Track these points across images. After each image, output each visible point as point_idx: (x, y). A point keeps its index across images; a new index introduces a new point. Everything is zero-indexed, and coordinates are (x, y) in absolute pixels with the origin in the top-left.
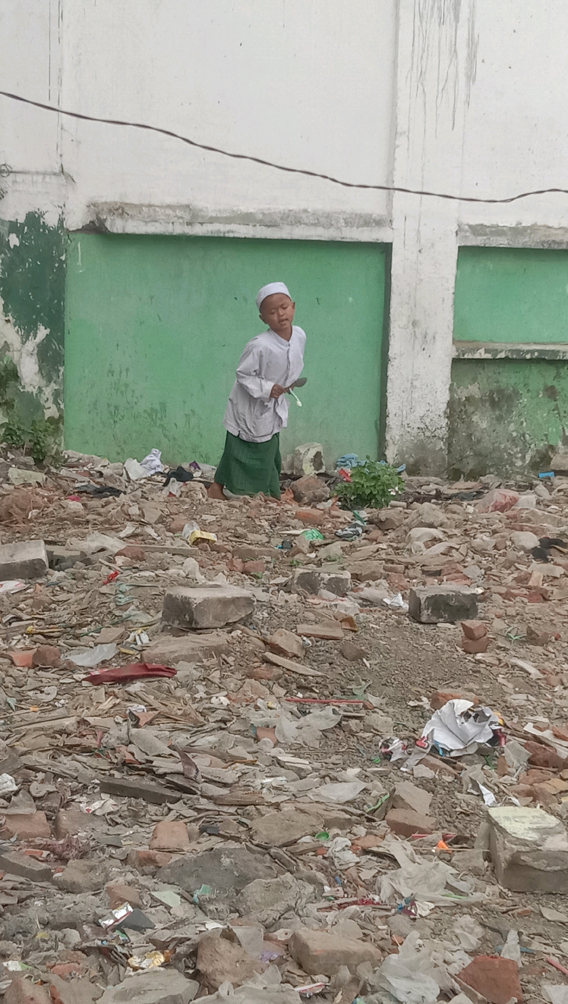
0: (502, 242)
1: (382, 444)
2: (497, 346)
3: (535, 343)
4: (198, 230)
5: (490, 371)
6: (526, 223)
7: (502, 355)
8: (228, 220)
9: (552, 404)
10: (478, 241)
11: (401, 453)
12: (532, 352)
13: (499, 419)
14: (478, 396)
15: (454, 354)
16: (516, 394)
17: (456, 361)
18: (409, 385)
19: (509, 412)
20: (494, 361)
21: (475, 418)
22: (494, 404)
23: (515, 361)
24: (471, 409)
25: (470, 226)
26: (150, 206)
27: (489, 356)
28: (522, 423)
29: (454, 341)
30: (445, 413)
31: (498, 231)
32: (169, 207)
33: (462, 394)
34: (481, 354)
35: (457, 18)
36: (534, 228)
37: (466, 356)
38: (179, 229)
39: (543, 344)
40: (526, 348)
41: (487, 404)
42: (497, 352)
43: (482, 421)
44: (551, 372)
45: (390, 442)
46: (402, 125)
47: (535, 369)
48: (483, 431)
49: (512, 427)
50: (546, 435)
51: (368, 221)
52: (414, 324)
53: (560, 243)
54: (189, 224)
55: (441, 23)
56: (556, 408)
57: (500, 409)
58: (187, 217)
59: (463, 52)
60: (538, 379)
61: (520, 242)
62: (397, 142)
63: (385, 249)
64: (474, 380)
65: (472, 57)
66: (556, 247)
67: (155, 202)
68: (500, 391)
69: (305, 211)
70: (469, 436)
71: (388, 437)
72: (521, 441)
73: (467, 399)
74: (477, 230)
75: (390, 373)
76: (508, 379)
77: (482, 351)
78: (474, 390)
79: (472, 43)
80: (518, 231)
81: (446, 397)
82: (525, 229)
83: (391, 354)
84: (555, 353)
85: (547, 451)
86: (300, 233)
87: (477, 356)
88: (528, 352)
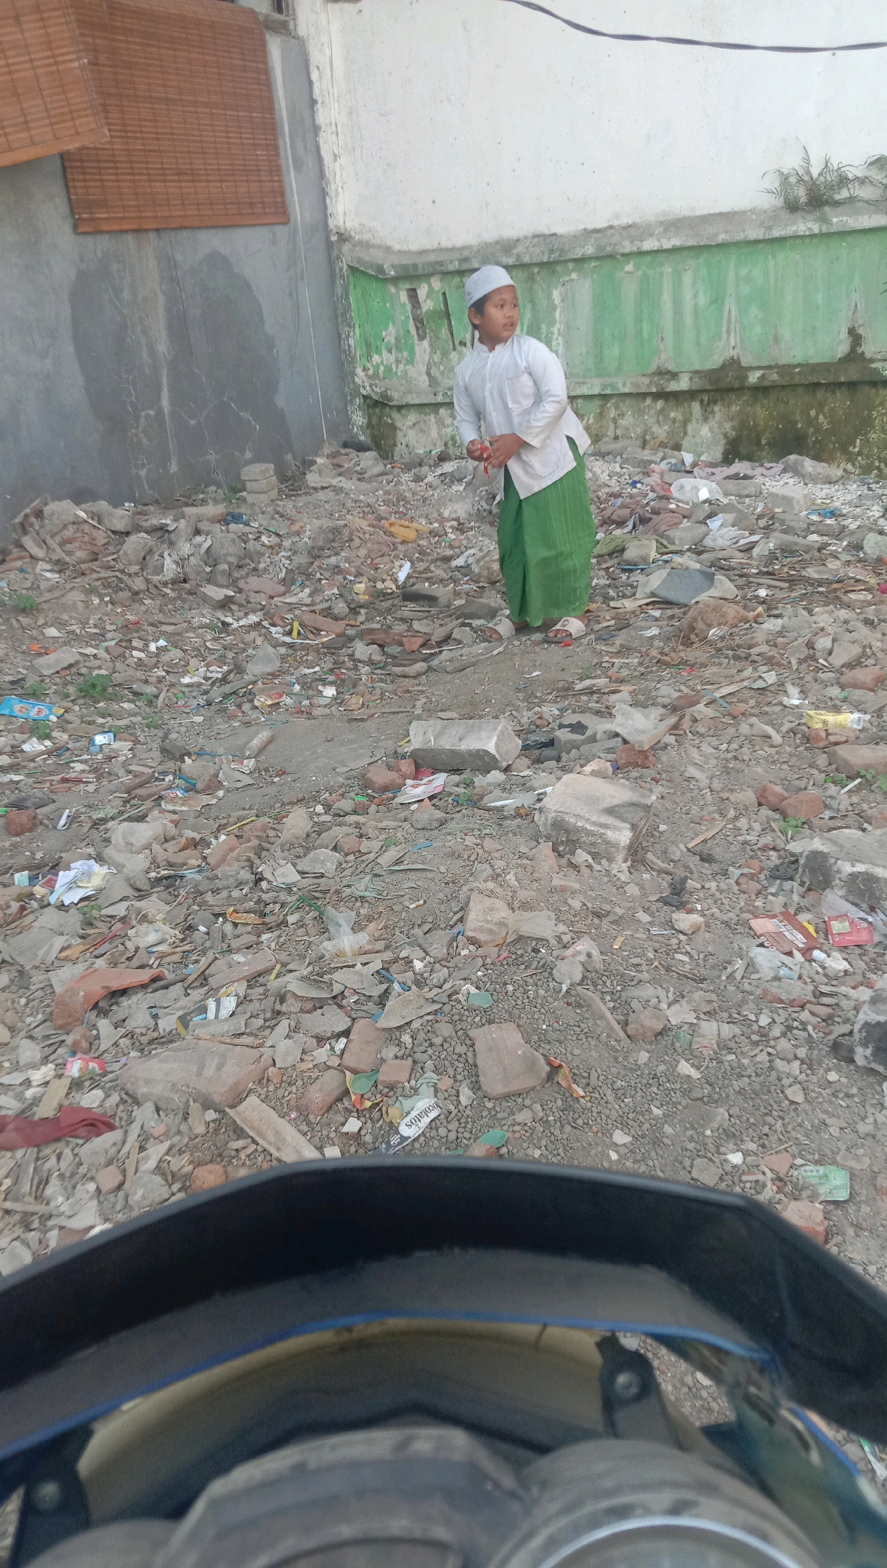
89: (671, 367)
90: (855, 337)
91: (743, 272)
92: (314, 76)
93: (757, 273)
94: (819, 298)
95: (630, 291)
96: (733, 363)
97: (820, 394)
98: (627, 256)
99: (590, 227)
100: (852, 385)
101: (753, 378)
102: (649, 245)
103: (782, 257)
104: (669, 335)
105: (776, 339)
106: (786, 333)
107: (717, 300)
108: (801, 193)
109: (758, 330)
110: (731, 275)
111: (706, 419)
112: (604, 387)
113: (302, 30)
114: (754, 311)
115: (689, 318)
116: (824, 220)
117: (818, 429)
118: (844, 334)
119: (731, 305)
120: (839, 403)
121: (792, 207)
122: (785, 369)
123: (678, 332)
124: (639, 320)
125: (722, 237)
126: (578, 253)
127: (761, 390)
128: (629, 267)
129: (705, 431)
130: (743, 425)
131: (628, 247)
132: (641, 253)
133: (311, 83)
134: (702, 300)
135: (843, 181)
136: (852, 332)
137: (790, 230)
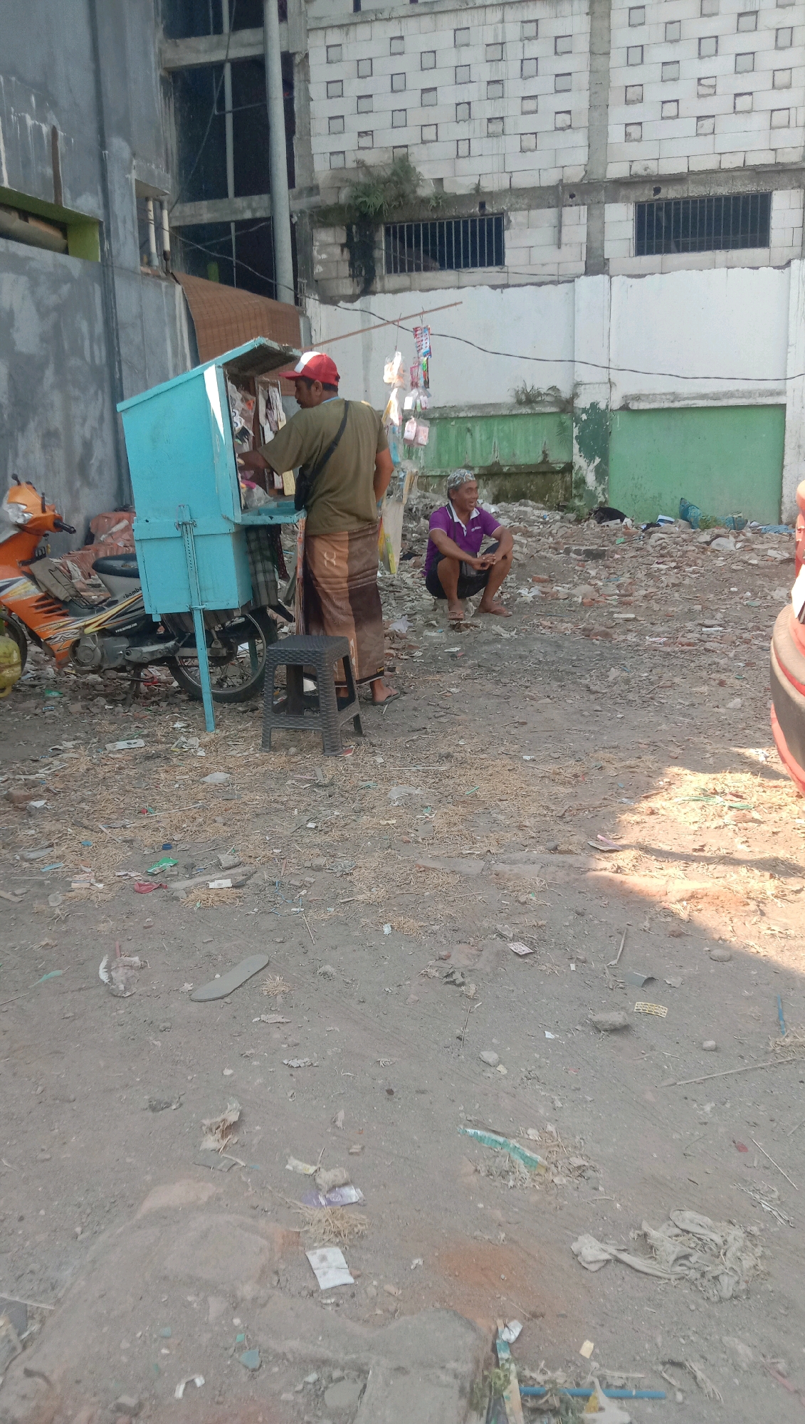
1: (780, 512)
4: (677, 405)
8: (694, 398)
11: (791, 517)
18: (795, 479)
26: (654, 394)
32: (664, 394)
38: (666, 405)
45: (785, 512)
46: (792, 341)
51: (772, 393)
52: (799, 447)
54: (672, 402)
58: (672, 398)
62: (789, 350)
63: (783, 407)
67: (657, 392)
69: (738, 391)
71: (783, 508)
75: (785, 473)
83: (785, 463)
86: (732, 402)
89: (470, 464)
90: (545, 455)
91: (500, 428)
92: (313, 333)
93: (506, 428)
94: (531, 438)
95: (453, 433)
96: (496, 464)
97: (532, 477)
98: (452, 419)
99: (436, 406)
100: (544, 473)
101: (505, 469)
102: (462, 414)
103: (516, 422)
104: (470, 452)
105: (514, 455)
106: (518, 452)
107: (490, 438)
108: (523, 398)
109: (507, 450)
110: (495, 428)
111: (485, 487)
112: (442, 472)
113: (309, 314)
114: (505, 443)
115: (478, 445)
116: (532, 408)
117: (531, 490)
118: (541, 453)
119: (495, 440)
120: (539, 480)
121: (520, 402)
122: (518, 467)
123: (474, 450)
124: (457, 445)
125: (492, 413)
126: (432, 416)
127: (508, 475)
128: (453, 423)
129: (485, 492)
130: (500, 490)
131: (453, 415)
132: (458, 418)
133: (311, 337)
134: (484, 438)
135: (539, 394)
136: (544, 452)
137: (519, 412)
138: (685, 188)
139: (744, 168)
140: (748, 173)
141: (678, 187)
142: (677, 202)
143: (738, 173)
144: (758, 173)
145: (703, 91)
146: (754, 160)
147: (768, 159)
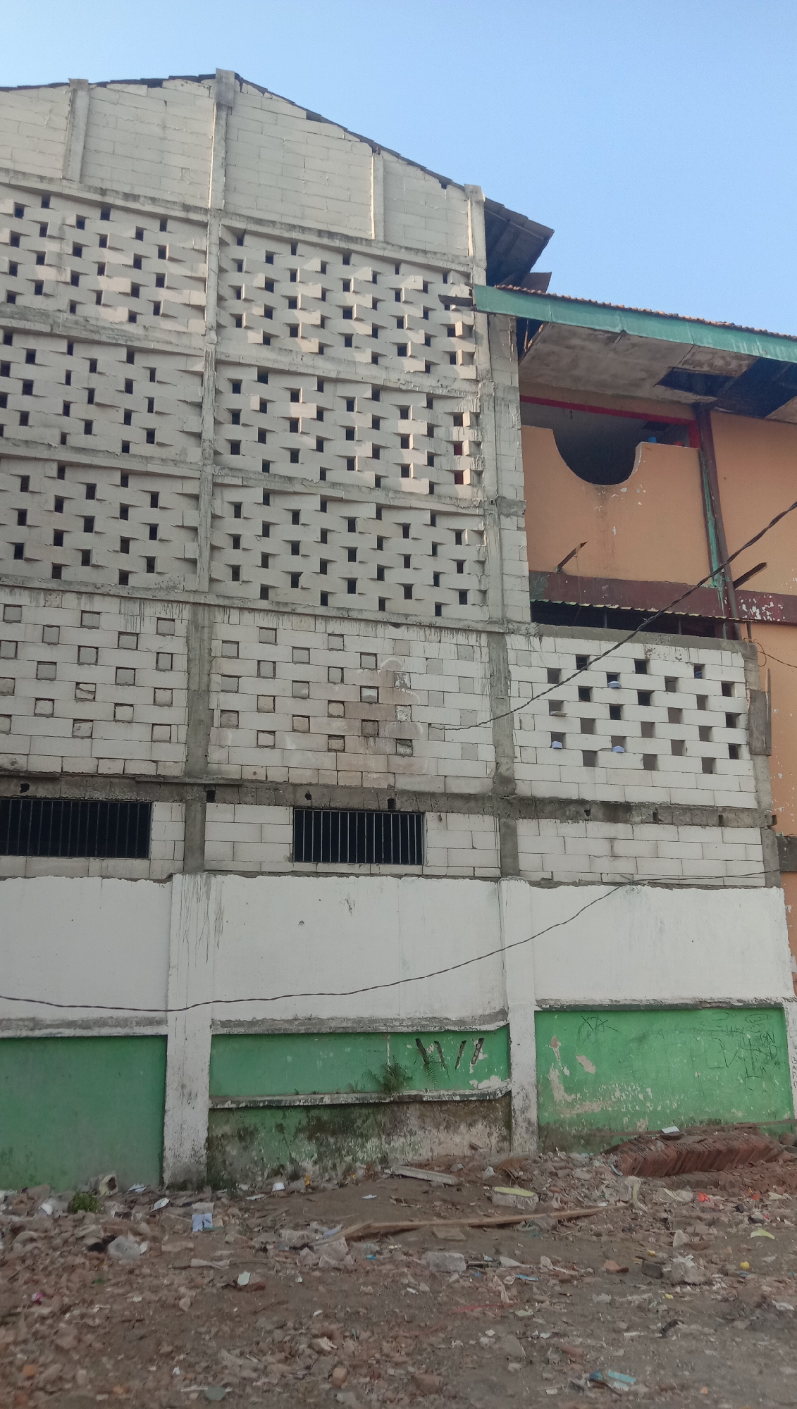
0: (241, 1030)
1: (162, 1170)
2: (241, 1099)
3: (268, 1096)
4: (37, 1033)
5: (237, 1115)
6: (259, 1018)
7: (243, 1105)
8: (58, 1026)
9: (281, 1137)
10: (225, 1031)
11: (174, 1175)
12: (264, 1102)
13: (245, 1148)
14: (229, 1133)
15: (211, 1106)
16: (256, 1130)
17: (210, 1110)
18: (179, 1128)
19: (252, 1142)
20: (238, 1109)
21: (228, 1149)
22: (241, 1138)
23: (253, 1107)
24: (224, 1142)
25: (221, 1022)
26: (9, 1020)
27: (234, 1106)
28: (261, 1151)
29: (210, 1097)
30: (205, 1146)
31: (239, 1023)
32: (21, 1019)
33: (219, 1132)
34: (228, 1105)
35: (208, 898)
36: (264, 1021)
37: (218, 1107)
38: (24, 1033)
39: (273, 1095)
40: (259, 1099)
41: (236, 1138)
42: (239, 1103)
43: (233, 1150)
44: (280, 1113)
45: (167, 1169)
46: (174, 962)
47: (268, 1112)
48: (233, 1157)
49: (254, 1153)
50: (278, 1158)
51: (151, 1022)
52: (183, 1086)
53: (280, 1029)
54: (31, 1030)
55: (199, 900)
56: (284, 1138)
57: (246, 1141)
58: (31, 1025)
59: (212, 917)
60: (272, 1118)
61: (253, 1031)
62: (170, 973)
63: (165, 1038)
64: (227, 1122)
65: (219, 919)
66: (277, 1032)
67: (13, 1017)
68: (245, 1129)
69: (112, 1017)
70: (224, 1162)
71: (165, 1165)
72: (260, 1163)
73: (223, 1136)
74: (224, 1024)
75: (167, 1119)
76: (251, 1120)
77: (229, 1102)
78: (227, 1129)
79: (220, 913)
80: (253, 1023)
81: (204, 1135)
82: (258, 1021)
83: (167, 1107)
84: (280, 1101)
85: (279, 1169)
86: (105, 1031)
87: (226, 1106)
88: (261, 1101)
138: (57, 788)
139: (123, 776)
140: (128, 781)
141: (50, 787)
142: (47, 802)
143: (116, 780)
144: (138, 782)
145: (80, 695)
146: (133, 769)
147: (148, 769)
